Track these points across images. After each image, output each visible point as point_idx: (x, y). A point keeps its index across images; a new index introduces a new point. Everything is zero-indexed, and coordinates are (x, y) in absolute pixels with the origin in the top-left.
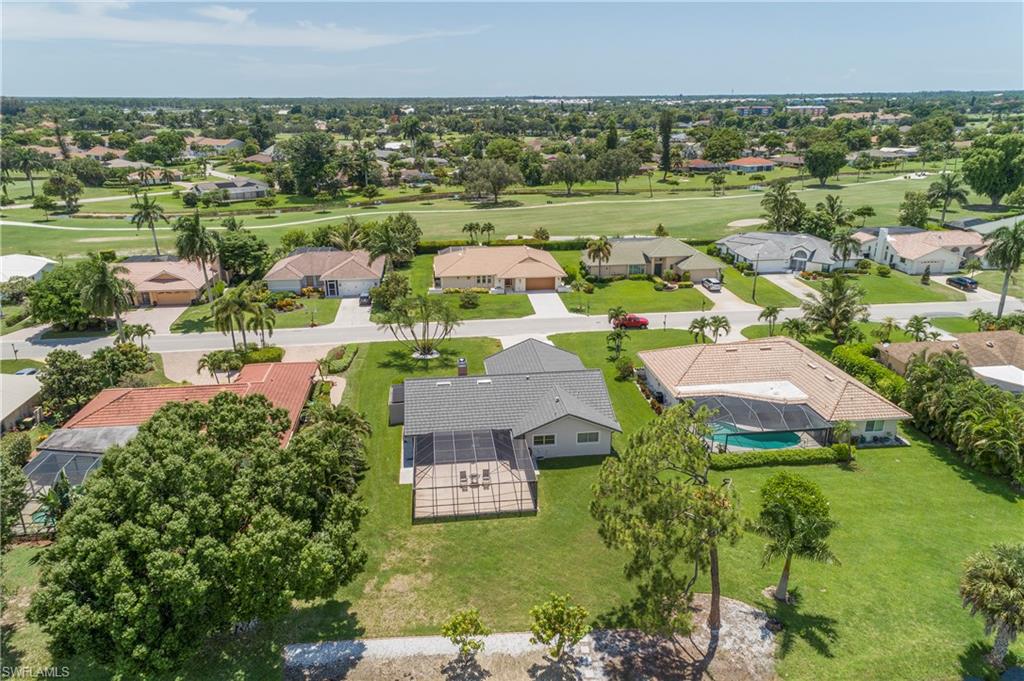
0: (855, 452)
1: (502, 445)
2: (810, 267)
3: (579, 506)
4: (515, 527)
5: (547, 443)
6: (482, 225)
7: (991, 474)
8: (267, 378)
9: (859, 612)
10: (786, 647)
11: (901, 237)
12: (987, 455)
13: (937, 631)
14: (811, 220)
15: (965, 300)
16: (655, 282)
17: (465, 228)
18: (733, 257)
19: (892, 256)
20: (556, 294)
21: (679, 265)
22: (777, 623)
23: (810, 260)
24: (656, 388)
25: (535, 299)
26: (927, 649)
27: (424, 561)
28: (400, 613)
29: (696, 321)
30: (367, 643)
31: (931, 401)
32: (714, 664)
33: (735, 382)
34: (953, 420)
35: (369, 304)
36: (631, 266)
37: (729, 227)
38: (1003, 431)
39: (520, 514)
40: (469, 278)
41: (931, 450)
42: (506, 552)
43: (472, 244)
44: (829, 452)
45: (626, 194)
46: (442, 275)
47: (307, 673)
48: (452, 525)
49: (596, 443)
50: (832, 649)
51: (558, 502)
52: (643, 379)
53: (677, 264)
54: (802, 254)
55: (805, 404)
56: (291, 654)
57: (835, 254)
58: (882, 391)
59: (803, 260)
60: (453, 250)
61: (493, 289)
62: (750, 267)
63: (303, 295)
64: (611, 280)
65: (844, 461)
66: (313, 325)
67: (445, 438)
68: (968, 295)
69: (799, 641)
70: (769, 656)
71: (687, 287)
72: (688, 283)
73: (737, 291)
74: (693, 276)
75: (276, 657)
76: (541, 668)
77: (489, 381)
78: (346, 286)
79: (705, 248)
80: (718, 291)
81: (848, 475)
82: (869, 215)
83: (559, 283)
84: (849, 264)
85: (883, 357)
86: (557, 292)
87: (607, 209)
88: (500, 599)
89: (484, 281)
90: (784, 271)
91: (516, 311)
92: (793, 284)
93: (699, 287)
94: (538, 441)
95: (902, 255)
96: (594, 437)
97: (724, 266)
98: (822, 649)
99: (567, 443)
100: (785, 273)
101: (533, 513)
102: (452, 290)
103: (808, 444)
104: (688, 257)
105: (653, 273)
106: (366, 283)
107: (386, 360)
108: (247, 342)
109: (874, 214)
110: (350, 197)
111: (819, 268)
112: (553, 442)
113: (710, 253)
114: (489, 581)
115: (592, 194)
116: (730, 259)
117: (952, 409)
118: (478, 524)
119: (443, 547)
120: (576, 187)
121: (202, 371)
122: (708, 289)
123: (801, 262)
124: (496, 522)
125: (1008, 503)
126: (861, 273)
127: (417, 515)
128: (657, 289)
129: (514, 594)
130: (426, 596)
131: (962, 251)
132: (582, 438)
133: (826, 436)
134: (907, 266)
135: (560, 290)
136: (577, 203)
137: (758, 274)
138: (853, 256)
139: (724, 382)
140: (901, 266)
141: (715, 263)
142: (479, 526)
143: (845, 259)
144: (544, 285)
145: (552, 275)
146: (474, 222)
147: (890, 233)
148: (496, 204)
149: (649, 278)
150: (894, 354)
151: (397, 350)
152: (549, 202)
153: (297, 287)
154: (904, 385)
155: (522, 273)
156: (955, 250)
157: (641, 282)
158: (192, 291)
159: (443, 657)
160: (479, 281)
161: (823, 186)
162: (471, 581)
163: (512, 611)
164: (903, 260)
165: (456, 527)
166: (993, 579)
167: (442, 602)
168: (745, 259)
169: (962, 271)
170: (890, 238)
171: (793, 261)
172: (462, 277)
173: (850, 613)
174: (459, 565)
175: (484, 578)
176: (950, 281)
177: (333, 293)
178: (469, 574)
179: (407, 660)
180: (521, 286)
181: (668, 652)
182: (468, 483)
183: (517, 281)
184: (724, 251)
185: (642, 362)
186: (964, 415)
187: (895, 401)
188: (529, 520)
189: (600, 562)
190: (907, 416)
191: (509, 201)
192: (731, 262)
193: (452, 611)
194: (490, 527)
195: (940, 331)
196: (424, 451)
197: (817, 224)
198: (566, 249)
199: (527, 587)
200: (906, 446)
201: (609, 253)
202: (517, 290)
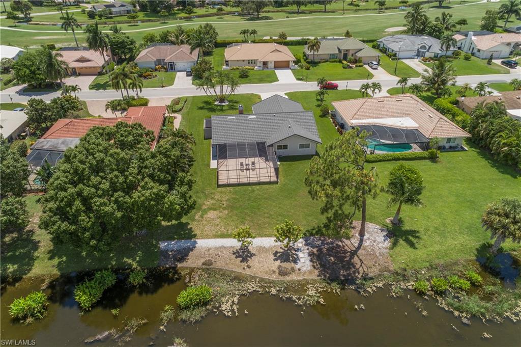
0: (439, 154)
1: (261, 150)
2: (428, 55)
3: (299, 179)
4: (267, 189)
5: (284, 148)
6: (251, 31)
7: (507, 165)
8: (141, 115)
9: (432, 229)
10: (395, 244)
11: (480, 37)
12: (507, 155)
13: (468, 238)
14: (431, 27)
15: (509, 73)
16: (343, 63)
17: (241, 33)
18: (386, 49)
19: (473, 48)
20: (290, 70)
21: (356, 54)
22: (392, 234)
23: (428, 51)
24: (340, 121)
25: (279, 73)
26: (462, 245)
27: (223, 204)
28: (213, 228)
29: (363, 85)
30: (197, 240)
31: (482, 128)
32: (360, 252)
33: (382, 118)
34: (492, 138)
35: (191, 75)
36: (330, 55)
37: (386, 32)
38: (517, 143)
39: (270, 183)
40: (244, 61)
41: (478, 153)
42: (263, 201)
43: (245, 41)
44: (426, 154)
45: (330, 12)
46: (230, 59)
47: (170, 253)
48: (237, 188)
49: (308, 149)
50: (417, 245)
51: (289, 177)
52: (334, 116)
53: (355, 53)
54: (424, 47)
55: (417, 129)
56: (163, 245)
57: (441, 48)
58: (458, 123)
59: (424, 50)
60: (235, 45)
61: (256, 67)
62: (395, 55)
63: (156, 70)
64: (319, 62)
65: (433, 158)
66: (163, 87)
67: (233, 146)
68: (511, 70)
69: (401, 242)
70: (386, 248)
71: (360, 66)
72: (361, 64)
73: (387, 68)
74: (364, 60)
75: (156, 246)
76: (280, 253)
77: (255, 117)
78: (179, 65)
79: (372, 44)
80: (376, 69)
81: (434, 165)
82: (464, 24)
83: (292, 64)
84: (449, 53)
85: (460, 105)
86: (290, 69)
87: (319, 22)
88: (260, 222)
89: (252, 63)
90: (413, 57)
91: (268, 79)
92: (417, 64)
93: (367, 67)
94: (279, 147)
95: (479, 48)
96: (308, 146)
97: (381, 54)
98: (412, 245)
99: (294, 149)
100: (413, 58)
101: (276, 183)
102: (235, 68)
103: (416, 150)
104: (361, 50)
105: (342, 58)
106: (189, 63)
107: (202, 105)
108: (129, 95)
109: (467, 24)
110: (178, 13)
111: (432, 55)
112: (287, 148)
113: (374, 47)
114: (255, 214)
115: (311, 12)
116: (384, 51)
117: (493, 132)
118: (249, 188)
119: (232, 198)
120: (303, 8)
121: (107, 110)
122: (371, 67)
123: (423, 52)
124: (258, 187)
125: (513, 179)
126: (455, 58)
127: (220, 183)
128: (344, 68)
129: (267, 220)
130: (225, 221)
131: (512, 45)
132: (302, 146)
133: (425, 146)
134: (481, 54)
135: (292, 68)
136: (302, 18)
137: (399, 59)
138: (452, 48)
139: (376, 118)
140: (477, 54)
141: (376, 53)
142: (250, 188)
143: (447, 50)
144: (283, 65)
145: (288, 60)
146: (246, 29)
147: (474, 35)
148: (258, 18)
149: (340, 62)
150: (467, 103)
151: (206, 100)
152: (287, 17)
153: (153, 66)
154: (469, 119)
155: (272, 58)
156: (509, 44)
157: (335, 63)
158: (98, 67)
159: (233, 247)
160: (249, 63)
161: (440, 7)
162: (246, 214)
163: (266, 228)
164: (479, 51)
165: (239, 189)
166: (499, 215)
167: (232, 223)
168: (393, 51)
169: (510, 56)
170: (473, 38)
171: (418, 52)
172: (241, 60)
173: (427, 230)
174: (240, 206)
175: (252, 213)
176: (503, 63)
177: (172, 69)
178: (245, 211)
179: (217, 248)
180: (271, 65)
181: (338, 246)
182: (244, 168)
183: (269, 63)
184: (382, 46)
185: (334, 108)
186: (498, 135)
187: (464, 128)
188: (274, 186)
189: (309, 206)
190: (469, 135)
191: (265, 16)
192: (385, 52)
193: (237, 227)
194: (255, 189)
195: (493, 91)
196: (222, 152)
197: (434, 30)
198: (296, 45)
199: (273, 217)
200: (466, 151)
201: (319, 47)
202: (269, 68)
